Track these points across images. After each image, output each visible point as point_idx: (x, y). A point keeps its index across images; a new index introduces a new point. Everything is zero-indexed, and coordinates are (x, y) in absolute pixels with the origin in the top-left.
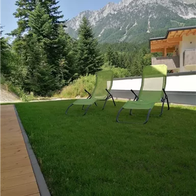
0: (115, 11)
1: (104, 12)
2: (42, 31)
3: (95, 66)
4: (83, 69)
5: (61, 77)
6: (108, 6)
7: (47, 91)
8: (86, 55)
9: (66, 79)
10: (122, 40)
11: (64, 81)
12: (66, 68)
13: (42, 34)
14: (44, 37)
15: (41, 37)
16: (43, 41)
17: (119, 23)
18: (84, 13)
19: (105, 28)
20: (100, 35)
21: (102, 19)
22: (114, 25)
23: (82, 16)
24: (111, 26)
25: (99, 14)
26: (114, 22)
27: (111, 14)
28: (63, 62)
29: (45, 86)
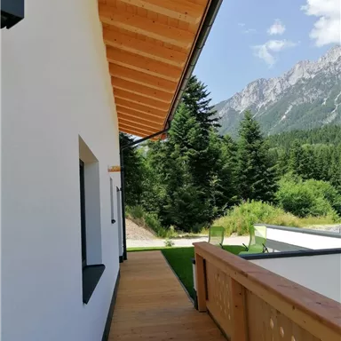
0: (311, 73)
1: (290, 79)
2: (186, 140)
3: (265, 182)
4: (245, 188)
5: (211, 202)
6: (297, 66)
7: (191, 223)
8: (250, 167)
9: (220, 205)
10: (328, 121)
11: (216, 208)
12: (219, 189)
13: (186, 144)
14: (189, 147)
15: (185, 148)
16: (188, 153)
17: (320, 92)
18: (255, 84)
19: (295, 103)
20: (284, 117)
21: (288, 89)
22: (311, 97)
23: (251, 89)
24: (305, 99)
25: (281, 82)
26: (311, 92)
27: (304, 79)
28: (214, 181)
29: (190, 217)
